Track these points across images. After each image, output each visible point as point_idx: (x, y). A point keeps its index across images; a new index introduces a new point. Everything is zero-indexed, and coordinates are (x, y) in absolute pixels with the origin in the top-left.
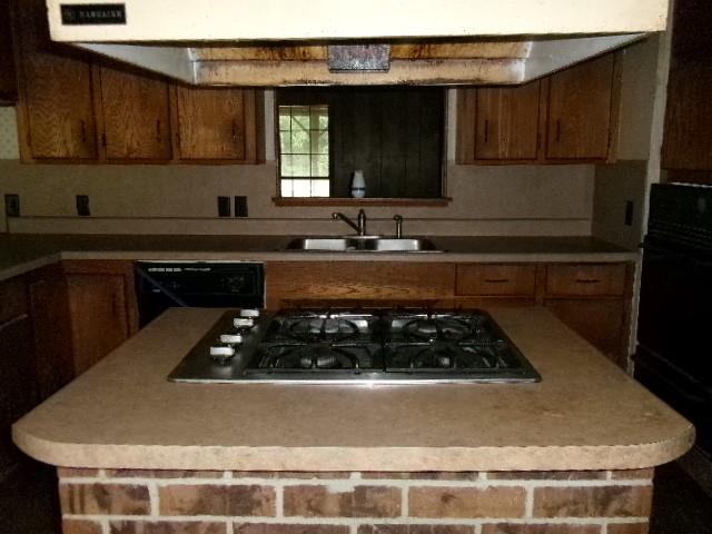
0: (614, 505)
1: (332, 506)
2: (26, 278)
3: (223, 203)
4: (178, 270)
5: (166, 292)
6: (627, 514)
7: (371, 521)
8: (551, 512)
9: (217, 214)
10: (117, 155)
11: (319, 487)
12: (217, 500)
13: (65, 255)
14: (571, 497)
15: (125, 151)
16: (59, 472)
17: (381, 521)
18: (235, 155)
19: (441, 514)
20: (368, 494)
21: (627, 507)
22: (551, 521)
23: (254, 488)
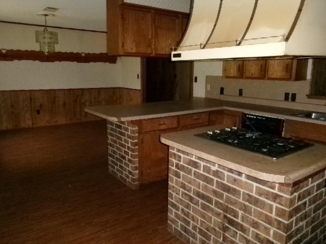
0: (278, 200)
1: (211, 173)
2: (210, 113)
3: (287, 95)
4: (255, 117)
5: (250, 124)
6: (282, 205)
7: (219, 180)
8: (260, 195)
9: (283, 99)
10: (248, 76)
11: (210, 167)
12: (191, 163)
13: (225, 108)
14: (265, 192)
15: (250, 75)
16: (170, 148)
17: (221, 181)
18: (286, 77)
19: (233, 184)
20: (219, 173)
21: (282, 203)
22: (260, 198)
23: (198, 163)
